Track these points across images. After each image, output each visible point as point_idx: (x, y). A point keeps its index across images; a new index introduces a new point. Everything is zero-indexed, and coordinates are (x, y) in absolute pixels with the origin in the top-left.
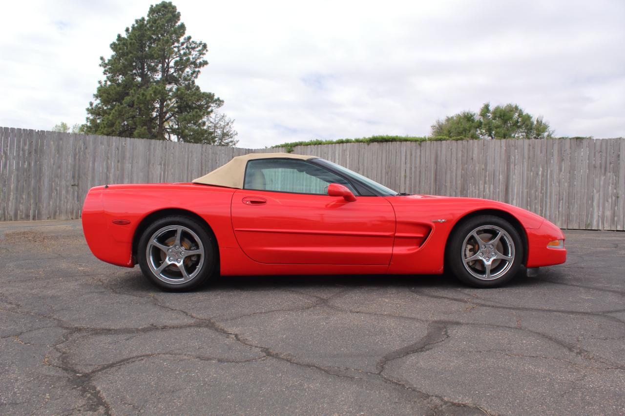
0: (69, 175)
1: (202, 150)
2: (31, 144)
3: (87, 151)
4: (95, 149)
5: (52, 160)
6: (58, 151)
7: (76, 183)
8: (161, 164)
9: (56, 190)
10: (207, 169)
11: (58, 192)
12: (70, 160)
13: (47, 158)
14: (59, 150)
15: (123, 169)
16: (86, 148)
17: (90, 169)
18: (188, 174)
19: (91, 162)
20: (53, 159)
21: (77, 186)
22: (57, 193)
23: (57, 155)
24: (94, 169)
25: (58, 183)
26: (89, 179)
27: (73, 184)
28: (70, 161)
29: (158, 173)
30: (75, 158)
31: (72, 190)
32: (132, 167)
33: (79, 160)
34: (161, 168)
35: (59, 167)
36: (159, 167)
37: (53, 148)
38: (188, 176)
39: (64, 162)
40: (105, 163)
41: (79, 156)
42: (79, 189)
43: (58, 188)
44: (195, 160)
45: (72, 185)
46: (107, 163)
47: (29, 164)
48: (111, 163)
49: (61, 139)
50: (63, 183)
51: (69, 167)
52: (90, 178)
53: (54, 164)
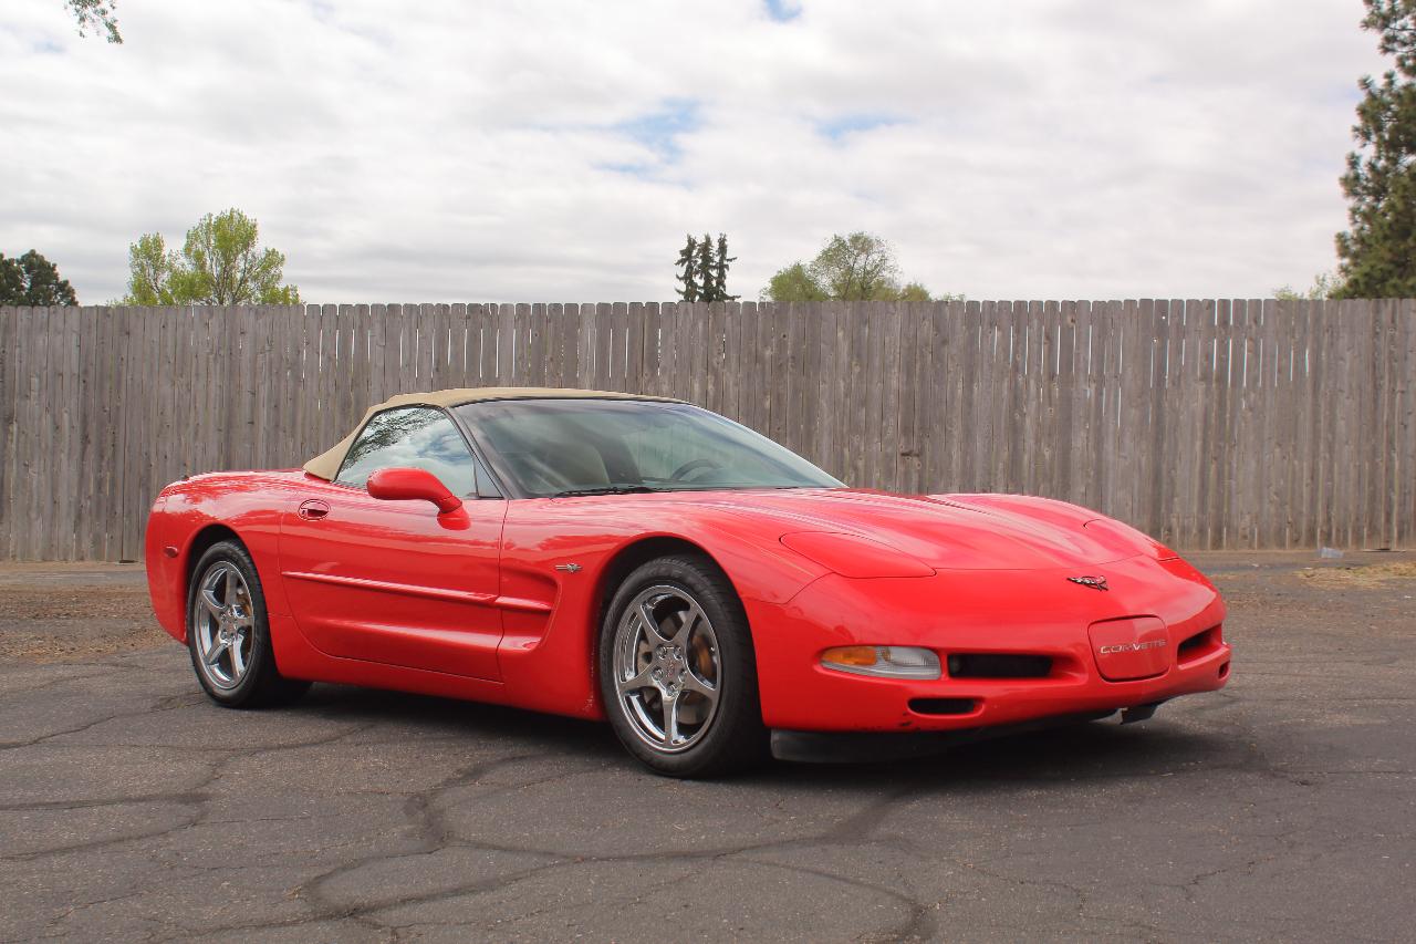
0: (893, 423)
1: (1376, 321)
2: (782, 345)
3: (946, 349)
4: (972, 340)
5: (842, 384)
6: (859, 356)
7: (915, 448)
8: (1206, 377)
9: (856, 469)
10: (1399, 387)
11: (862, 474)
12: (895, 381)
13: (827, 378)
14: (859, 351)
15: (1067, 400)
16: (945, 342)
17: (958, 405)
18: (1316, 405)
19: (960, 385)
20: (844, 380)
21: (918, 456)
22: (857, 477)
23: (857, 370)
24: (969, 402)
25: (859, 448)
26: (955, 433)
27: (903, 450)
28: (894, 383)
29: (1198, 405)
30: (909, 373)
31: (901, 468)
32: (1099, 393)
33: (923, 377)
34: (1207, 392)
35: (864, 402)
36: (1201, 387)
37: (844, 347)
38: (1315, 413)
39: (877, 389)
40: (1006, 384)
41: (922, 368)
42: (924, 465)
43: (861, 464)
44: (1348, 355)
45: (903, 454)
46: (1014, 389)
47: (779, 399)
48: (1027, 383)
49: (867, 322)
50: (876, 447)
51: (893, 399)
52: (957, 432)
53: (846, 396)
